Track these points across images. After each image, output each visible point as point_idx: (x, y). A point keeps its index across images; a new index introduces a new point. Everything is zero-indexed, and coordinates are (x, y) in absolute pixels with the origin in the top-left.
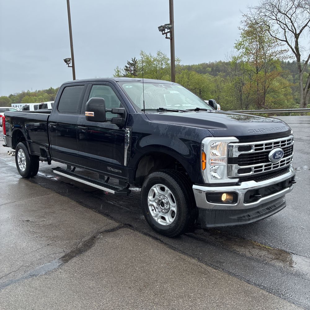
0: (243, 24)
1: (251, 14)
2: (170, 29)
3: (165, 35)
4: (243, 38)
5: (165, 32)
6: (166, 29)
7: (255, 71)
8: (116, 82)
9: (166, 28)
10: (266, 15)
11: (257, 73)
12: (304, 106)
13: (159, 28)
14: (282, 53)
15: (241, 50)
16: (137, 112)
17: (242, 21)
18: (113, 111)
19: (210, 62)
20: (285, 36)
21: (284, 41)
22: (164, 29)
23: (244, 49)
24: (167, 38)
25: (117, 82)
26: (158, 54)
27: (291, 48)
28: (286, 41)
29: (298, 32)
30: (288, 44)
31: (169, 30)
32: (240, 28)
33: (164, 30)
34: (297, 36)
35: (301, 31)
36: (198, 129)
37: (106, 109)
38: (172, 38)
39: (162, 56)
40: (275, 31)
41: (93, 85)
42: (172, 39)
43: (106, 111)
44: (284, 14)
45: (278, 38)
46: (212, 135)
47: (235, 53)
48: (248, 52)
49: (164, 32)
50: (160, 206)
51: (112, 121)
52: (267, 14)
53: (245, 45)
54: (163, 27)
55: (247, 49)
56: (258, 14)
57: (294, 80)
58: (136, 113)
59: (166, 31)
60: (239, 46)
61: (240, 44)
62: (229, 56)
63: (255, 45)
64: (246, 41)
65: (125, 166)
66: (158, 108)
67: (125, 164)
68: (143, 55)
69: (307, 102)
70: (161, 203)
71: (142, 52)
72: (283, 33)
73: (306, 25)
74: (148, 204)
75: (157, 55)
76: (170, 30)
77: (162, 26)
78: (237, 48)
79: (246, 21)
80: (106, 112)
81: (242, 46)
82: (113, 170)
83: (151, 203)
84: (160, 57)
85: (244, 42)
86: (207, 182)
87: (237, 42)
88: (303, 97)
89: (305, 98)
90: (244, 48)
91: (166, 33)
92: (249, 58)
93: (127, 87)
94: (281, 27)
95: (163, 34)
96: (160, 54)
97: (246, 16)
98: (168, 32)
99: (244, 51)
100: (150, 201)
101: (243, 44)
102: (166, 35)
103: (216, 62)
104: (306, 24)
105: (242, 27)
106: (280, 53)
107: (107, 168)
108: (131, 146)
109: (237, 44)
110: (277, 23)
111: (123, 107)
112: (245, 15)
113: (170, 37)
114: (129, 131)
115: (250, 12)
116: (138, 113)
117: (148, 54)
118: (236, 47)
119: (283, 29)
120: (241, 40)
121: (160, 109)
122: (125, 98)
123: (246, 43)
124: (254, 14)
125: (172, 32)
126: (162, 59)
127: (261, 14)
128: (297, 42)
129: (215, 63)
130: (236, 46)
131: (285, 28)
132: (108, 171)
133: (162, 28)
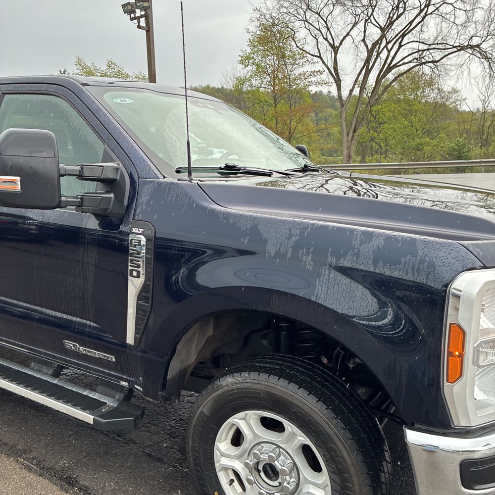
0: (254, 24)
1: (266, 8)
2: (145, 10)
3: (136, 21)
4: (252, 48)
5: (135, 15)
6: (136, 10)
7: (272, 102)
8: (81, 86)
9: (138, 7)
10: (290, 13)
11: (276, 106)
12: (348, 159)
13: (124, 6)
14: (315, 76)
15: (249, 68)
16: (164, 177)
17: (252, 19)
18: (86, 173)
19: (191, 86)
20: (318, 49)
21: (317, 56)
22: (133, 9)
23: (254, 66)
24: (139, 27)
25: (84, 85)
26: (109, 66)
27: (328, 68)
28: (320, 57)
29: (337, 44)
30: (323, 62)
31: (143, 13)
32: (249, 30)
33: (134, 12)
34: (335, 49)
35: (341, 44)
36: (426, 243)
37: (61, 165)
38: (149, 28)
39: (116, 69)
40: (301, 40)
41: (5, 94)
42: (149, 30)
43: (62, 172)
44: (317, 13)
45: (308, 51)
46: (479, 264)
47: (238, 72)
48: (260, 70)
49: (133, 15)
50: (262, 474)
51: (80, 204)
52: (291, 11)
53: (255, 60)
54: (132, 6)
55: (258, 66)
56: (277, 9)
57: (317, 120)
58: (161, 179)
59: (138, 13)
60: (245, 60)
61: (248, 58)
62: (229, 76)
63: (271, 60)
64: (257, 52)
65: (130, 345)
66: (223, 166)
67: (130, 339)
68: (80, 65)
69: (352, 154)
70: (264, 468)
71: (79, 59)
72: (313, 45)
73: (348, 34)
74: (217, 465)
75: (107, 68)
76: (146, 13)
77: (129, 4)
78: (243, 64)
79: (258, 20)
80: (63, 175)
81: (251, 61)
82: (84, 352)
83: (225, 461)
84: (113, 70)
85: (254, 54)
86: (463, 423)
87: (243, 53)
88: (348, 146)
89: (349, 148)
90: (253, 64)
91: (138, 18)
92: (262, 81)
93: (118, 101)
94: (311, 34)
95: (132, 19)
96: (113, 66)
97: (259, 11)
98: (142, 16)
99: (255, 69)
100: (223, 455)
101: (253, 58)
102: (139, 22)
103: (202, 86)
104: (347, 32)
105: (252, 29)
106: (311, 75)
107: (63, 344)
108: (151, 283)
109: (242, 57)
110: (306, 27)
111: (112, 161)
112: (256, 9)
113: (145, 26)
114: (143, 239)
115: (265, 5)
116: (169, 180)
117: (89, 65)
118: (241, 62)
119: (313, 37)
120: (249, 50)
121: (228, 167)
122: (120, 133)
123: (257, 56)
124: (271, 9)
125: (148, 17)
126: (117, 74)
127: (281, 10)
128: (336, 59)
129: (199, 88)
130: (242, 60)
131: (316, 36)
132: (67, 352)
133: (129, 7)
